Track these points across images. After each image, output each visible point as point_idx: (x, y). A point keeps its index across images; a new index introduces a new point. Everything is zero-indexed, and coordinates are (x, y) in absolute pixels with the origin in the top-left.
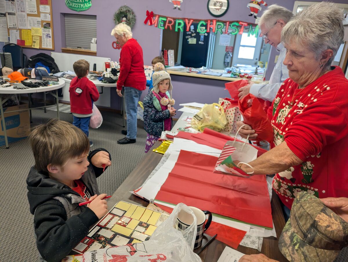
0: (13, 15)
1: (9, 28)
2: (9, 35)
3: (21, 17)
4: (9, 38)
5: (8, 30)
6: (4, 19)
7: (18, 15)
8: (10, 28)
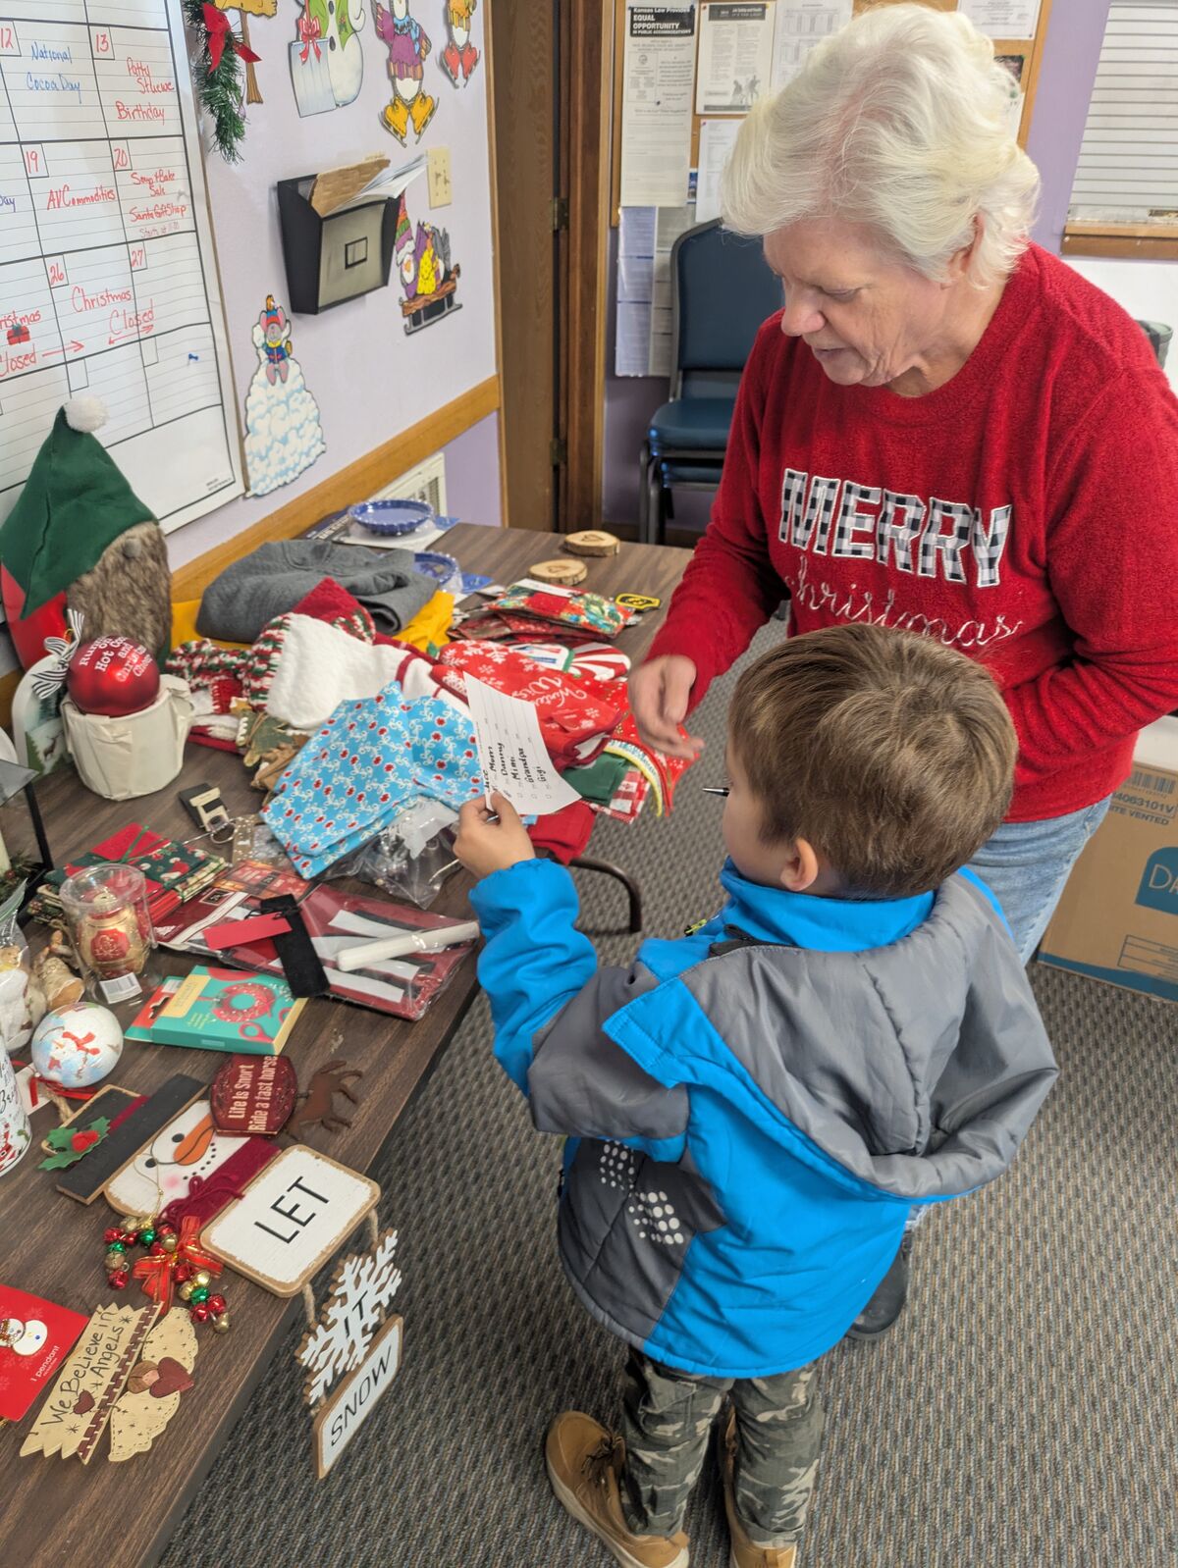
0: (750, 17)
1: (707, 108)
2: (695, 162)
3: (806, 24)
4: (694, 177)
5: (697, 120)
6: (681, 47)
7: (789, 13)
8: (715, 108)
